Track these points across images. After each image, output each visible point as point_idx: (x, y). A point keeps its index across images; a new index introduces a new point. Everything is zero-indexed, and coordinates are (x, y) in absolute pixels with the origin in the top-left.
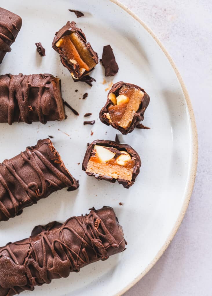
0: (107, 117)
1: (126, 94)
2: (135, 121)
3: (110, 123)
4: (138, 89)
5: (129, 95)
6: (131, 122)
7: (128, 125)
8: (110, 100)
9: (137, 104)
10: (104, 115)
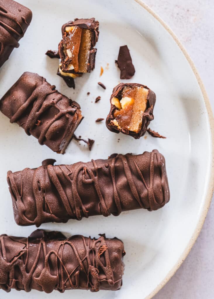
0: (115, 124)
1: (129, 96)
2: (146, 122)
3: (119, 129)
4: (141, 86)
5: (133, 95)
6: (142, 123)
7: (139, 127)
8: (114, 106)
9: (143, 103)
10: (111, 123)
